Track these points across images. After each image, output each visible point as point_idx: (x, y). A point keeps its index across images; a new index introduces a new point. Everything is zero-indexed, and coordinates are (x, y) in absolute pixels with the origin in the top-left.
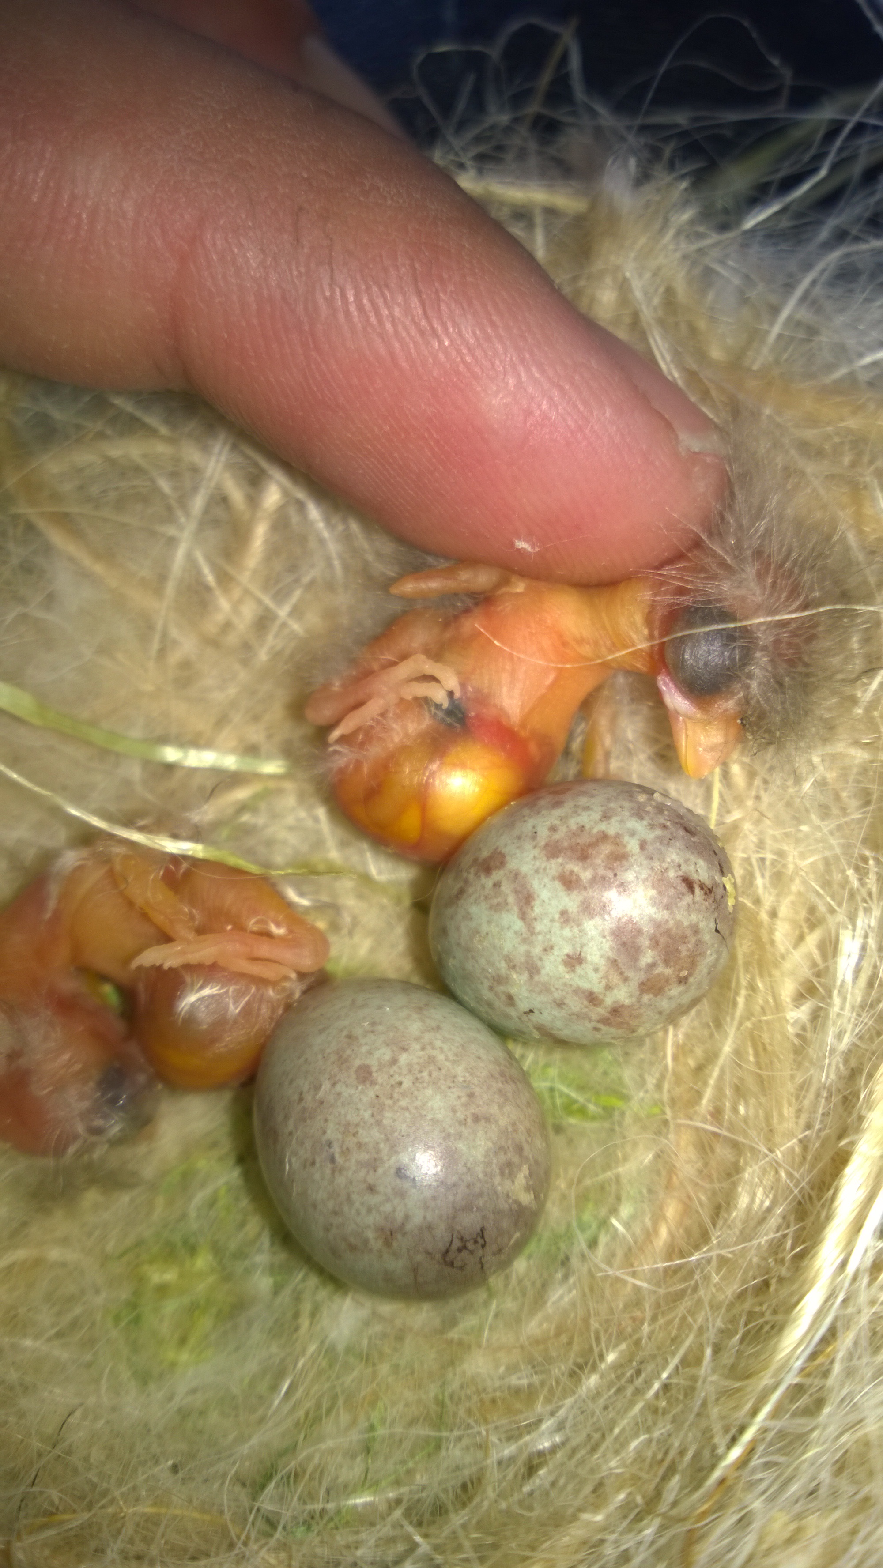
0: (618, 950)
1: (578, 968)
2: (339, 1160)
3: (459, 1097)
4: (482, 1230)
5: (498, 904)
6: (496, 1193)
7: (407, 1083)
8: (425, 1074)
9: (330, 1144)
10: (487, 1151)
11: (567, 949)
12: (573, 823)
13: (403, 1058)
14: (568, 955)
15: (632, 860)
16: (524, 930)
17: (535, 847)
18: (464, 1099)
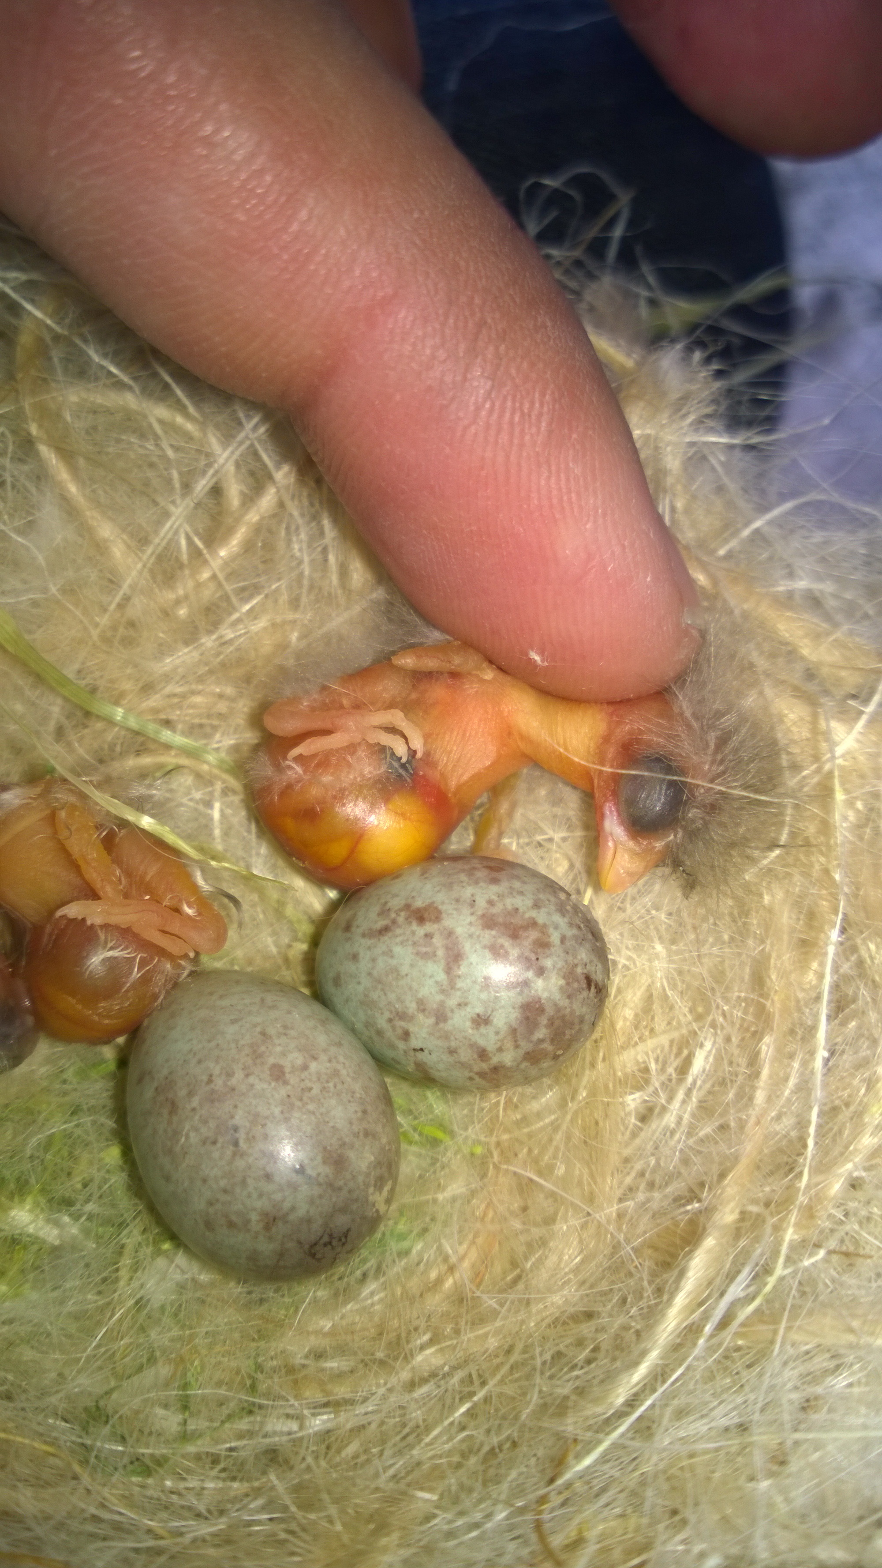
0: (521, 1022)
1: (483, 1026)
2: (242, 1143)
3: (356, 1112)
4: (348, 1230)
5: (426, 953)
6: (367, 1201)
7: (316, 1091)
8: (331, 1085)
9: (236, 1129)
10: (370, 1163)
11: (479, 1010)
12: (510, 902)
13: (313, 1066)
14: (478, 1015)
15: (553, 950)
16: (445, 983)
17: (472, 914)
18: (360, 1114)
